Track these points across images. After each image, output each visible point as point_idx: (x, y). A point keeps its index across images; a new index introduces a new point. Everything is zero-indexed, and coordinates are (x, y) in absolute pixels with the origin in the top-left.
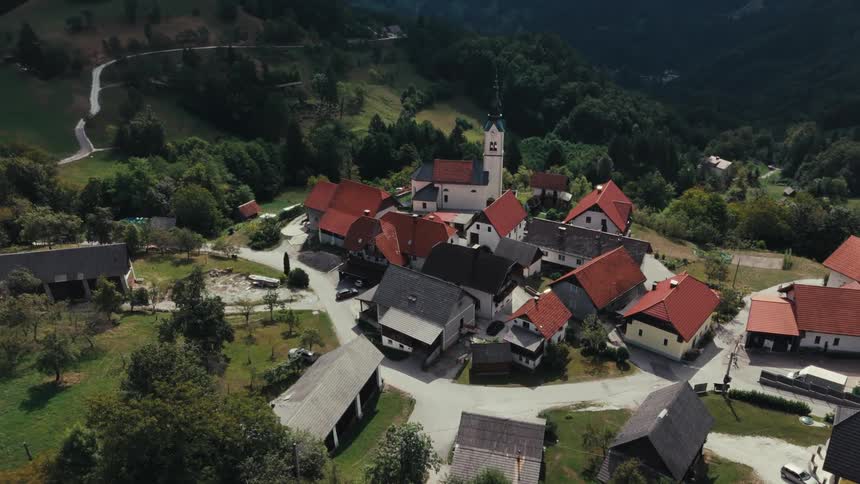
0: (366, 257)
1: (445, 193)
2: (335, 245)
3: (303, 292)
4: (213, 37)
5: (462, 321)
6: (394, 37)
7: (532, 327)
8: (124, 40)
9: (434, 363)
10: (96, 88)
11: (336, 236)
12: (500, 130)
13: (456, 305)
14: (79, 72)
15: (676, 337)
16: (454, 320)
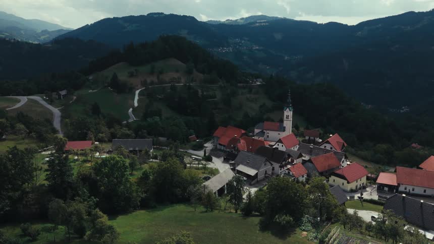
0: (234, 152)
1: (268, 134)
2: (223, 150)
3: (210, 163)
4: (183, 80)
5: (266, 171)
6: (259, 83)
7: (291, 173)
8: (149, 81)
9: (254, 184)
10: (137, 98)
11: (224, 146)
12: (290, 111)
13: (263, 164)
14: (131, 91)
15: (346, 181)
16: (263, 170)
